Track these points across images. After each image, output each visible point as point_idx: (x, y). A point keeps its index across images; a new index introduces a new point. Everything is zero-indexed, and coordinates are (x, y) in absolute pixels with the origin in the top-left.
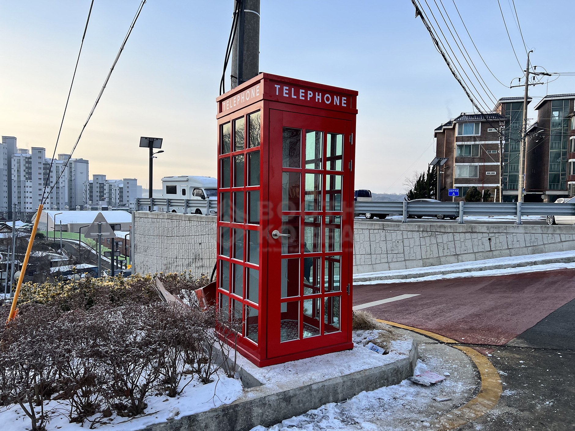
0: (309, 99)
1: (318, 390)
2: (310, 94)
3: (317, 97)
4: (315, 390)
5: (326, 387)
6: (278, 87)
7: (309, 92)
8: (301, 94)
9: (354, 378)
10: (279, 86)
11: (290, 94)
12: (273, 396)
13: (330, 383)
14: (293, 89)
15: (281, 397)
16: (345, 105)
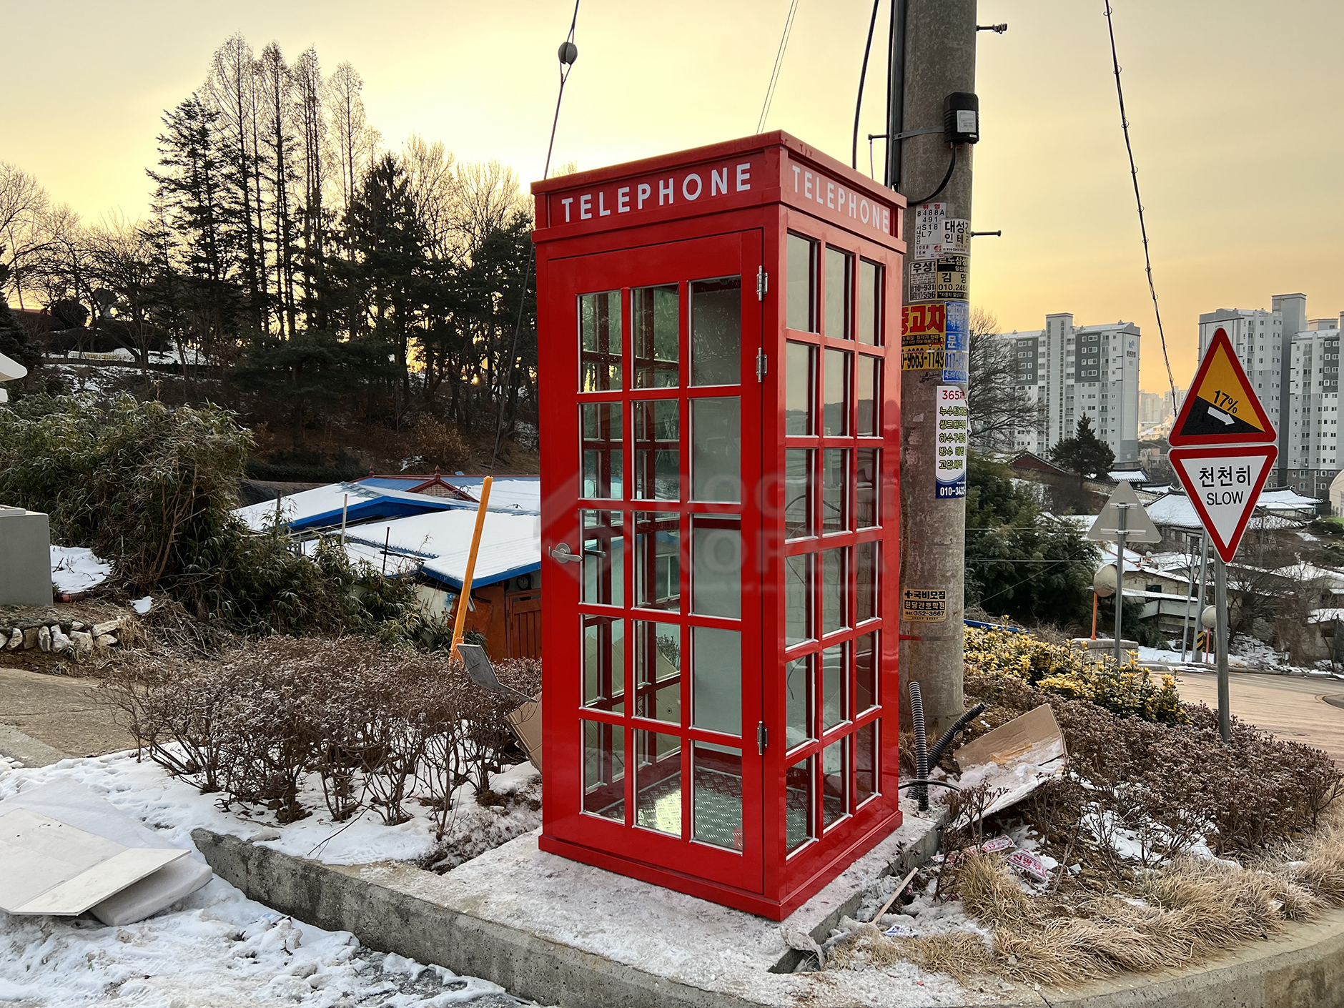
0: (640, 207)
1: (466, 934)
2: (644, 191)
3: (662, 192)
4: (460, 930)
5: (484, 936)
6: (567, 202)
7: (641, 187)
8: (621, 200)
9: (559, 957)
10: (571, 200)
11: (594, 210)
12: (384, 891)
13: (496, 935)
14: (601, 194)
15: (393, 901)
16: (747, 187)
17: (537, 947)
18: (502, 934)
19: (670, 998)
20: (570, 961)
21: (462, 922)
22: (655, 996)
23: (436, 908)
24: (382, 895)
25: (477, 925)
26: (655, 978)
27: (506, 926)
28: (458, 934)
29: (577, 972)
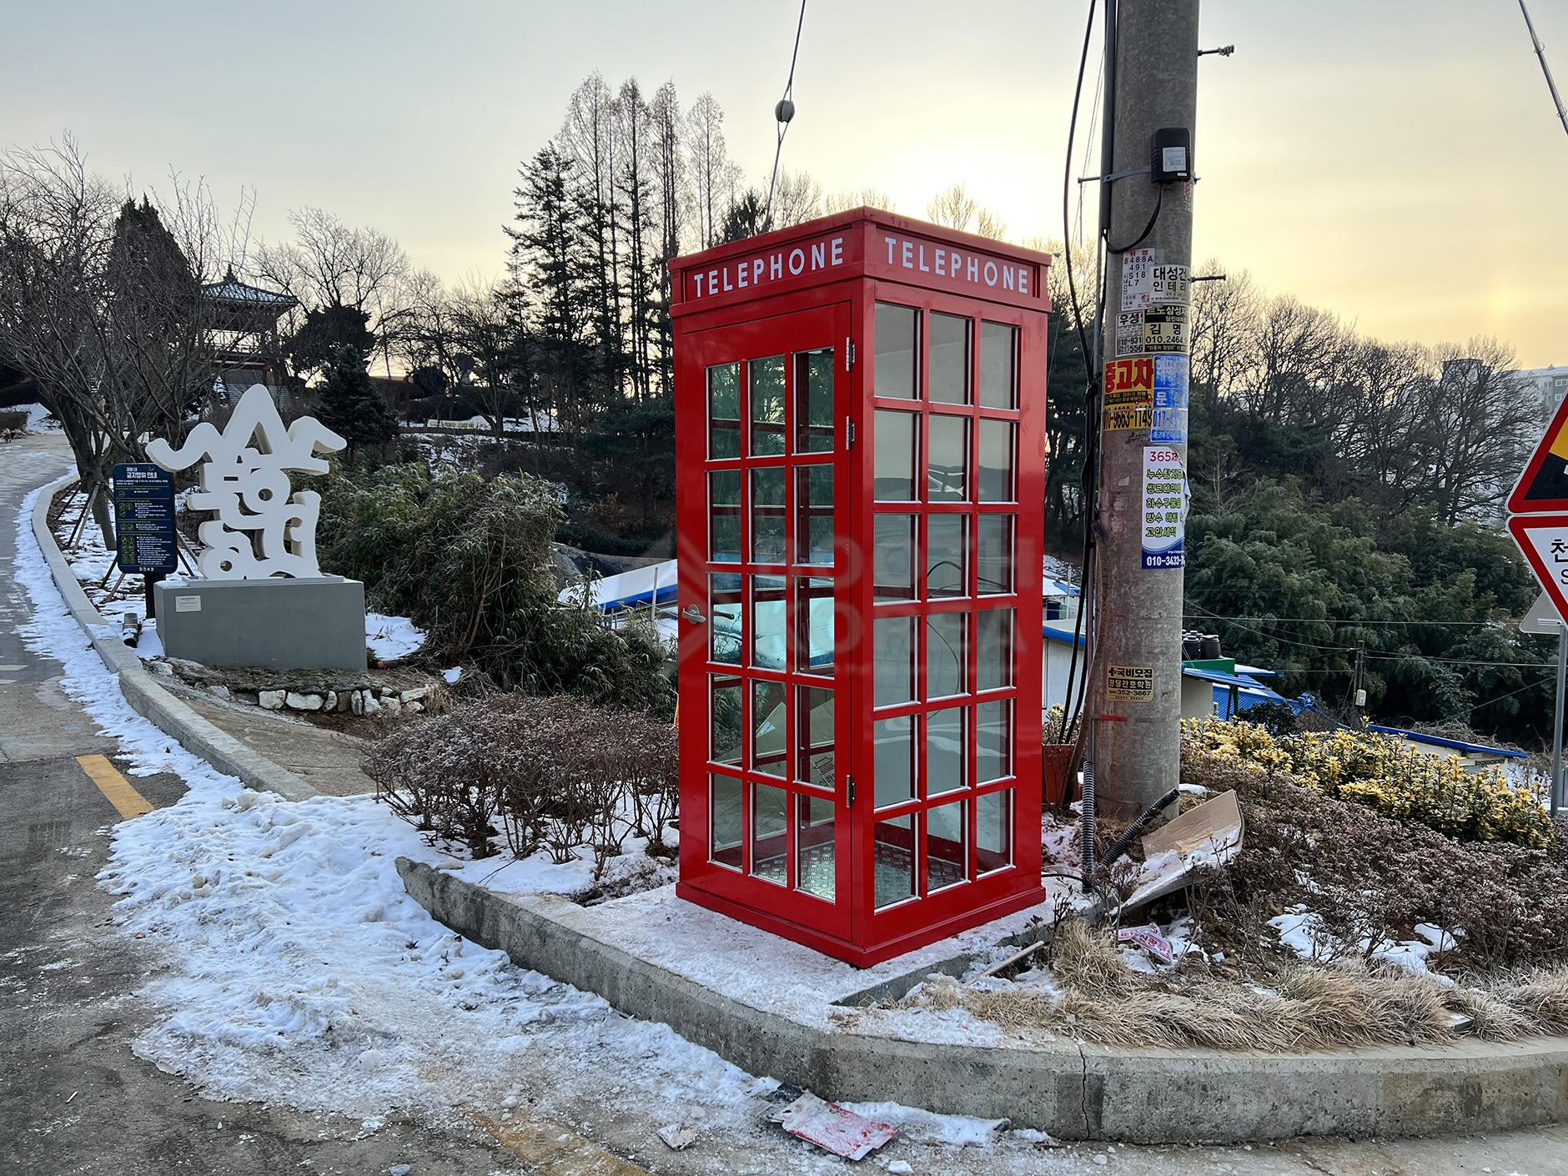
0: (756, 281)
1: (586, 954)
2: (759, 267)
3: (773, 267)
4: (582, 950)
5: (599, 957)
6: (698, 277)
7: (756, 262)
8: (741, 275)
10: (701, 276)
11: (720, 286)
12: (530, 915)
14: (725, 270)
15: (535, 924)
16: (840, 261)
17: (636, 967)
18: (612, 956)
19: (731, 1016)
20: (660, 980)
21: (584, 943)
22: (720, 1014)
23: (567, 931)
24: (527, 918)
25: (595, 946)
26: (722, 998)
27: (615, 949)
28: (580, 954)
29: (664, 991)
